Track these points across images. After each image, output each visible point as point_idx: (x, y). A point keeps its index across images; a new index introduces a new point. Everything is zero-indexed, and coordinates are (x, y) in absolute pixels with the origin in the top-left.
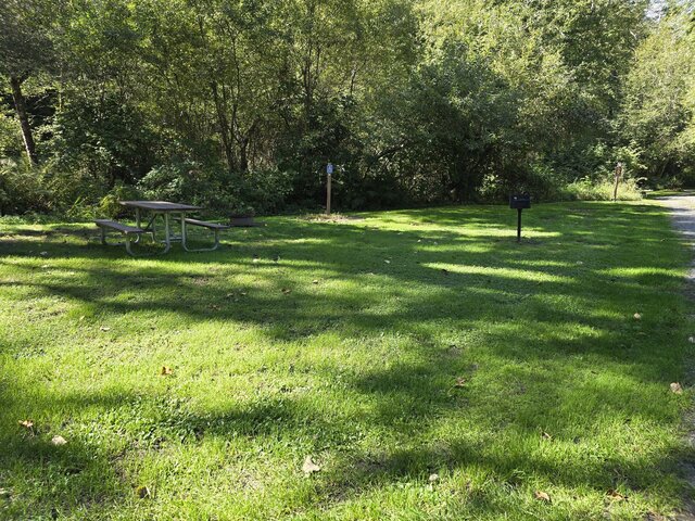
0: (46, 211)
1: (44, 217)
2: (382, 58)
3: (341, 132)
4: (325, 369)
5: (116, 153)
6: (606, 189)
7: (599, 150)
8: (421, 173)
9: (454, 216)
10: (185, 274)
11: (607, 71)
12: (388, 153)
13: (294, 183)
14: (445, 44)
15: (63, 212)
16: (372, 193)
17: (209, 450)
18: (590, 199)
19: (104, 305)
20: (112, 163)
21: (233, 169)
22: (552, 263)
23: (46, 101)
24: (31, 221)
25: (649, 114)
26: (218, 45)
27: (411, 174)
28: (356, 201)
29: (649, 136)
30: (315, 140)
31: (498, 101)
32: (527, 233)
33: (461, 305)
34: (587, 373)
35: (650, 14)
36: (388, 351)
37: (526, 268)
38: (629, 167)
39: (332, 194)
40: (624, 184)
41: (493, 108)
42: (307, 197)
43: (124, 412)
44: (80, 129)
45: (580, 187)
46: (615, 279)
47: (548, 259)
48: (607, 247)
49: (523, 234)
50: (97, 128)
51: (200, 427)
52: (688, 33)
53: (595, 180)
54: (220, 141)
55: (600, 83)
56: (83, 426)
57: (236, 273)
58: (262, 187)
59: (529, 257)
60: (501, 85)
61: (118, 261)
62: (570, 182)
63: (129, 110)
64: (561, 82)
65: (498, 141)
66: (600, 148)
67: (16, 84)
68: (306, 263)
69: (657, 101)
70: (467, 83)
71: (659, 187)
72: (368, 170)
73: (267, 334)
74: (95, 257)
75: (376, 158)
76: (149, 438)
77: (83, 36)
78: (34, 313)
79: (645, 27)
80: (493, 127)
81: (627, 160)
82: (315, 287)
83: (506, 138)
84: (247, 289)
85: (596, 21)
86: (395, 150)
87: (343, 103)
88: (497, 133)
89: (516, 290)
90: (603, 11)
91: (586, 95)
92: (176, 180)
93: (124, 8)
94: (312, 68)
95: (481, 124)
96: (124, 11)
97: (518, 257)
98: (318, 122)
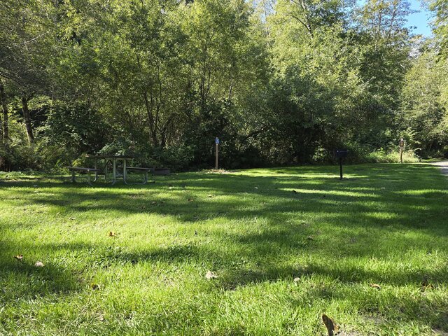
0: (38, 169)
1: (37, 172)
2: (248, 78)
3: (223, 121)
4: (218, 234)
5: (83, 137)
6: (395, 156)
7: (388, 133)
8: (275, 147)
10: (124, 194)
11: (388, 87)
12: (253, 134)
13: (195, 153)
14: (287, 71)
15: (48, 169)
16: (243, 159)
17: (141, 269)
18: (385, 162)
19: (72, 207)
20: (81, 143)
21: (156, 145)
22: (365, 189)
23: (43, 112)
24: (29, 174)
25: (418, 113)
26: (148, 71)
27: (269, 147)
28: (233, 164)
29: (419, 126)
30: (208, 126)
31: (321, 98)
32: (346, 176)
34: (397, 234)
35: (411, 54)
36: (257, 225)
37: (348, 191)
38: (408, 143)
39: (219, 160)
40: (406, 153)
41: (319, 102)
43: (84, 252)
44: (62, 123)
45: (378, 155)
46: (407, 195)
47: (362, 187)
48: (400, 180)
49: (343, 177)
50: (73, 122)
52: (437, 62)
53: (387, 150)
54: (149, 131)
55: (385, 94)
56: (55, 259)
57: (159, 193)
58: (175, 155)
59: (349, 186)
60: (322, 89)
61: (82, 189)
62: (371, 152)
63: (93, 112)
64: (360, 90)
65: (323, 123)
66: (389, 132)
67: (24, 102)
68: (203, 188)
69: (421, 105)
70: (301, 88)
71: (429, 157)
72: (241, 146)
73: (179, 219)
74: (67, 187)
75: (246, 138)
76: (100, 264)
77: (67, 68)
78: (27, 212)
79: (410, 62)
80: (320, 114)
81: (407, 138)
82: (210, 199)
83: (328, 121)
84: (165, 200)
85: (379, 56)
86: (258, 132)
87: (225, 104)
88: (322, 118)
89: (343, 200)
90: (383, 51)
91: (377, 97)
92: (121, 151)
93: (93, 51)
94: (206, 85)
95: (311, 113)
96: (92, 53)
97: (342, 186)
98: (209, 116)
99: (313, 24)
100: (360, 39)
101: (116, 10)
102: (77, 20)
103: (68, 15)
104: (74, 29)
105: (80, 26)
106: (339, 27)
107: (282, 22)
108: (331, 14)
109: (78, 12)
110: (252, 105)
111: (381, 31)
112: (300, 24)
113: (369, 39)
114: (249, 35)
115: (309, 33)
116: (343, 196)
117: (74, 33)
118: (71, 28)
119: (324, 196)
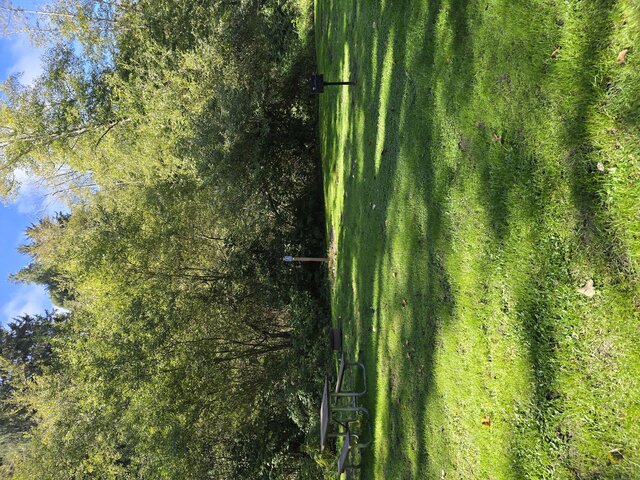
2: (192, 213)
3: (255, 248)
5: (277, 450)
6: (303, 3)
7: (268, 12)
8: (290, 175)
9: (330, 144)
10: (389, 396)
11: (199, 10)
12: (273, 206)
13: (301, 290)
14: (178, 156)
17: (570, 387)
18: (312, 17)
19: (419, 473)
20: (286, 453)
21: (290, 345)
22: (375, 51)
26: (183, 356)
27: (290, 184)
28: (316, 234)
30: (263, 272)
31: (227, 108)
32: (345, 75)
33: (418, 137)
36: (465, 209)
37: (379, 75)
39: (311, 256)
41: (233, 112)
42: (313, 279)
43: (529, 465)
45: (302, 27)
47: (371, 55)
49: (346, 80)
50: (255, 465)
51: (545, 394)
53: (294, 13)
54: (264, 356)
55: (209, 15)
57: (386, 348)
58: (305, 319)
59: (368, 73)
60: (213, 106)
61: (377, 455)
62: (297, 37)
63: (239, 436)
64: (209, 51)
65: (263, 106)
66: (266, 11)
68: (376, 283)
70: (212, 136)
72: (289, 223)
73: (448, 323)
75: (278, 216)
76: (557, 444)
77: (177, 473)
80: (249, 111)
82: (399, 276)
83: (259, 99)
84: (402, 339)
85: (156, 23)
86: (270, 199)
87: (230, 246)
88: (255, 107)
89: (402, 85)
90: (148, 17)
91: (220, 28)
92: (300, 397)
93: (154, 437)
94: (201, 274)
95: (247, 122)
96: (157, 438)
97: (369, 84)
98: (248, 269)
99: (108, 118)
100: (129, 49)
101: (95, 404)
102: (98, 459)
103: (91, 471)
104: (111, 462)
105: (107, 454)
106: (114, 80)
107: (104, 161)
108: (94, 92)
109: (87, 457)
110: (234, 208)
111: (118, 18)
112: (108, 135)
113: (130, 36)
114: (129, 211)
115: (121, 123)
116: (393, 85)
117: (118, 462)
118: (110, 467)
119: (392, 111)
